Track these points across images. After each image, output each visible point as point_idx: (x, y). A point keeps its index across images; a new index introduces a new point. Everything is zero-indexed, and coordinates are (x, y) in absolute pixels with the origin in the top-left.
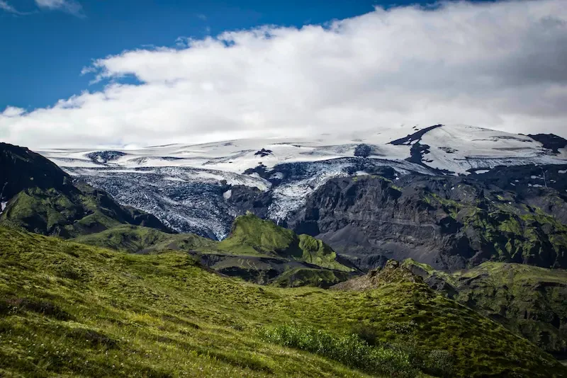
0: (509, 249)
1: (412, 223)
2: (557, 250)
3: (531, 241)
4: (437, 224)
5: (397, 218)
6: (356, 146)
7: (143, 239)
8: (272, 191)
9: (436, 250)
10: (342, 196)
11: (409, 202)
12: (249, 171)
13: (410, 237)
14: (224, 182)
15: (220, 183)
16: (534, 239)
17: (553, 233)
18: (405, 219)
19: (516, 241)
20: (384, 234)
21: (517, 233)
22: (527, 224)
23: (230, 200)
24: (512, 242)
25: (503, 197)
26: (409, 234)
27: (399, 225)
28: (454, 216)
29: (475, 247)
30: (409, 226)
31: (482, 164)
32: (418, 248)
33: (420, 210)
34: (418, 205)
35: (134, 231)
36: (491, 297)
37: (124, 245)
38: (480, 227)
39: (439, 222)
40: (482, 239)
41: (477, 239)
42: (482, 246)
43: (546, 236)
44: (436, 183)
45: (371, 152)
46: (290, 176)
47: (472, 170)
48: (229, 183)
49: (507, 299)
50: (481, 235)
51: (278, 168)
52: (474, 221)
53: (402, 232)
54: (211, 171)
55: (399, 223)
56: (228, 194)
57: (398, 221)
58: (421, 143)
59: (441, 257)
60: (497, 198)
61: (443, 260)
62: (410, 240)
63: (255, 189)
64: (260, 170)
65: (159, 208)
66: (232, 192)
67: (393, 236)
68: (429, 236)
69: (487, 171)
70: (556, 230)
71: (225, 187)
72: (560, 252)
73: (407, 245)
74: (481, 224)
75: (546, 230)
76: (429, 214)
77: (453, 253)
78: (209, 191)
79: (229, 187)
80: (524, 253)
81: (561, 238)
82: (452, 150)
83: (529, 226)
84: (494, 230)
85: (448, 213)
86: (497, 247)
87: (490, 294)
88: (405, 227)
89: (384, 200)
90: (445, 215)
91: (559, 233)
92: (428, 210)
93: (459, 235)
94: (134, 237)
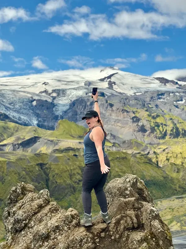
0: (161, 130)
1: (119, 118)
2: (181, 130)
3: (171, 126)
4: (131, 119)
5: (113, 116)
6: (84, 81)
7: (12, 129)
8: (53, 102)
9: (131, 130)
10: (88, 106)
11: (118, 109)
12: (41, 92)
13: (118, 124)
14: (32, 97)
15: (30, 98)
16: (172, 125)
17: (179, 123)
18: (116, 116)
19: (164, 126)
20: (107, 123)
21: (164, 123)
22: (168, 119)
23: (36, 106)
24: (162, 127)
25: (151, 105)
26: (118, 122)
27: (114, 119)
28: (138, 115)
29: (147, 129)
30: (118, 119)
31: (138, 90)
32: (123, 129)
33: (123, 113)
34: (122, 111)
35: (7, 125)
36: (176, 157)
37: (5, 133)
38: (148, 120)
39: (132, 118)
40: (151, 126)
41: (149, 126)
42: (151, 128)
43: (176, 124)
44: (124, 100)
45: (91, 84)
46: (60, 95)
47: (135, 93)
48: (34, 98)
49: (183, 158)
50: (150, 124)
51: (54, 91)
52: (146, 118)
53: (115, 122)
54: (24, 92)
55: (114, 118)
56: (34, 103)
57: (113, 117)
58: (111, 80)
59: (133, 133)
60: (149, 106)
61: (134, 134)
62: (119, 125)
63: (46, 101)
64: (46, 92)
65: (6, 110)
66: (37, 102)
67: (111, 124)
68: (127, 124)
69: (141, 93)
70: (180, 122)
71: (33, 100)
72: (182, 131)
73: (117, 127)
74: (149, 119)
75: (176, 122)
76: (127, 114)
77: (139, 131)
78: (26, 102)
79: (35, 100)
80: (168, 131)
81: (182, 125)
82: (124, 84)
83: (169, 120)
84: (155, 122)
85: (135, 114)
86: (157, 129)
87: (175, 156)
88: (116, 120)
89: (107, 108)
90: (134, 115)
91: (181, 123)
92: (127, 113)
93: (140, 124)
94: (8, 128)
